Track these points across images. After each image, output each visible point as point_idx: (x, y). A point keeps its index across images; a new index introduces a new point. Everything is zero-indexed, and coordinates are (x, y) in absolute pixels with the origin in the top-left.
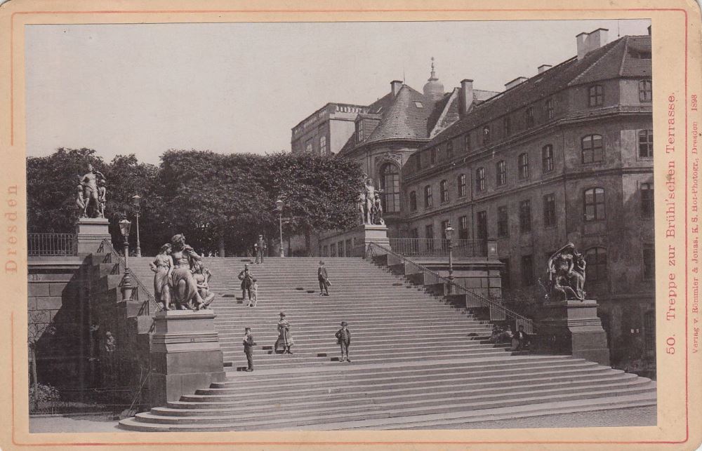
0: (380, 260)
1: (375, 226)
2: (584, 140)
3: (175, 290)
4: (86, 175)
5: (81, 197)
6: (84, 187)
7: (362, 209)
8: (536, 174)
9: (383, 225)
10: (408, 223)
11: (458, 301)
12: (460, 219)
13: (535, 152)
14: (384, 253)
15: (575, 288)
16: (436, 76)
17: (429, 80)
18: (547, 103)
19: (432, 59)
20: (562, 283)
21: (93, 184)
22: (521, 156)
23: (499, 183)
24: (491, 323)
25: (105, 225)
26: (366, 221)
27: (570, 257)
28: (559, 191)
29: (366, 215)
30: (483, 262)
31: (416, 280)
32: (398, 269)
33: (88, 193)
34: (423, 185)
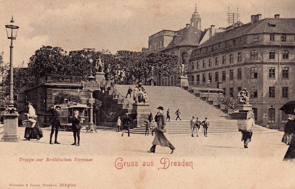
0: (186, 88)
1: (184, 77)
2: (252, 52)
3: (139, 97)
4: (98, 59)
5: (97, 66)
6: (98, 63)
7: (180, 72)
8: (236, 62)
9: (186, 77)
10: (190, 74)
11: (211, 102)
12: (209, 74)
13: (235, 54)
14: (187, 86)
15: (246, 101)
16: (197, 11)
17: (194, 13)
18: (240, 39)
19: (196, 4)
20: (242, 99)
21: (100, 62)
22: (231, 55)
23: (223, 63)
24: (221, 110)
25: (103, 74)
26: (181, 75)
27: (245, 92)
28: (243, 68)
29: (181, 73)
30: (217, 90)
31: (197, 95)
32: (191, 91)
33: (99, 64)
34: (196, 61)
